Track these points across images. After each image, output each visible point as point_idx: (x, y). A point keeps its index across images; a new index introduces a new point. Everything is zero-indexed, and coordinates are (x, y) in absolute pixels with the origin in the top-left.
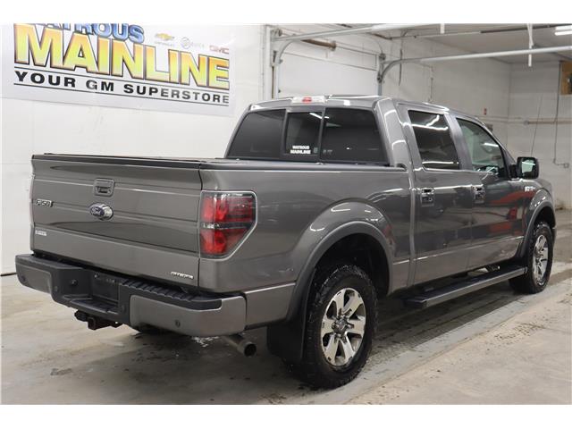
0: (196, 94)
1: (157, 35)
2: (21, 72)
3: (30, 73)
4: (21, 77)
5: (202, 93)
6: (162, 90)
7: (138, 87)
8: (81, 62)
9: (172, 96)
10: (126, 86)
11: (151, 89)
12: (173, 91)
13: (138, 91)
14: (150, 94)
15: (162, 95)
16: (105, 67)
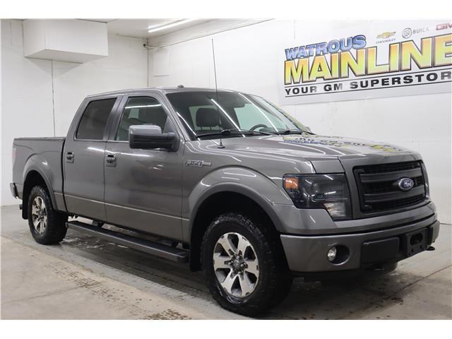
0: (419, 77)
1: (379, 36)
2: (288, 89)
3: (292, 88)
4: (288, 92)
5: (426, 74)
6: (383, 80)
7: (362, 82)
8: (320, 74)
9: (393, 83)
10: (351, 84)
11: (372, 81)
12: (393, 79)
13: (362, 86)
14: (372, 86)
15: (383, 84)
16: (336, 74)
